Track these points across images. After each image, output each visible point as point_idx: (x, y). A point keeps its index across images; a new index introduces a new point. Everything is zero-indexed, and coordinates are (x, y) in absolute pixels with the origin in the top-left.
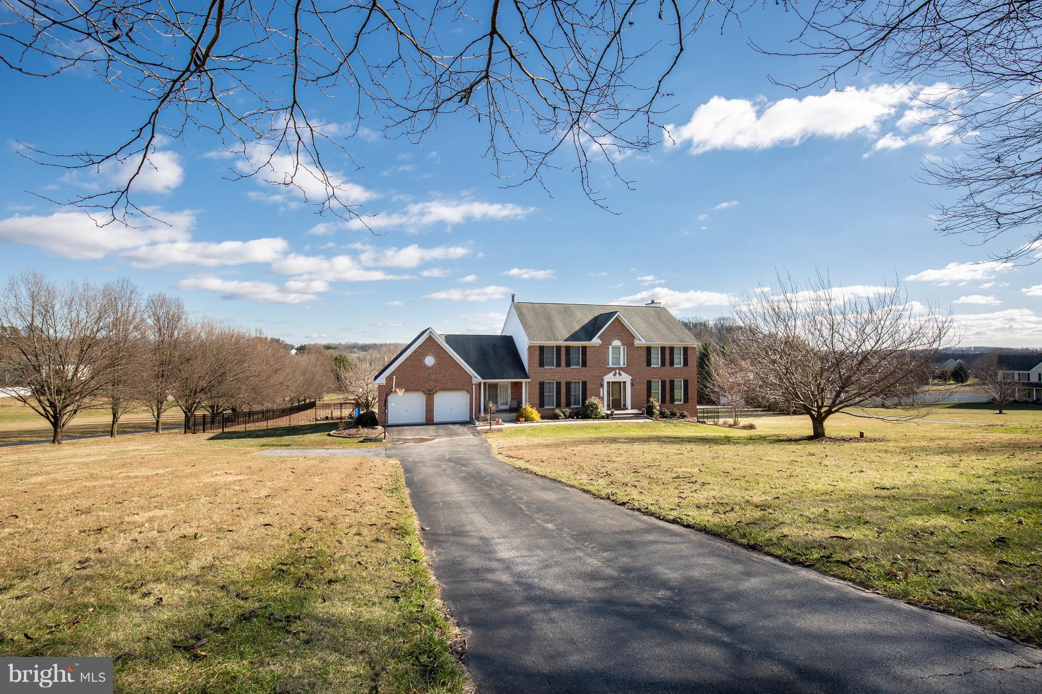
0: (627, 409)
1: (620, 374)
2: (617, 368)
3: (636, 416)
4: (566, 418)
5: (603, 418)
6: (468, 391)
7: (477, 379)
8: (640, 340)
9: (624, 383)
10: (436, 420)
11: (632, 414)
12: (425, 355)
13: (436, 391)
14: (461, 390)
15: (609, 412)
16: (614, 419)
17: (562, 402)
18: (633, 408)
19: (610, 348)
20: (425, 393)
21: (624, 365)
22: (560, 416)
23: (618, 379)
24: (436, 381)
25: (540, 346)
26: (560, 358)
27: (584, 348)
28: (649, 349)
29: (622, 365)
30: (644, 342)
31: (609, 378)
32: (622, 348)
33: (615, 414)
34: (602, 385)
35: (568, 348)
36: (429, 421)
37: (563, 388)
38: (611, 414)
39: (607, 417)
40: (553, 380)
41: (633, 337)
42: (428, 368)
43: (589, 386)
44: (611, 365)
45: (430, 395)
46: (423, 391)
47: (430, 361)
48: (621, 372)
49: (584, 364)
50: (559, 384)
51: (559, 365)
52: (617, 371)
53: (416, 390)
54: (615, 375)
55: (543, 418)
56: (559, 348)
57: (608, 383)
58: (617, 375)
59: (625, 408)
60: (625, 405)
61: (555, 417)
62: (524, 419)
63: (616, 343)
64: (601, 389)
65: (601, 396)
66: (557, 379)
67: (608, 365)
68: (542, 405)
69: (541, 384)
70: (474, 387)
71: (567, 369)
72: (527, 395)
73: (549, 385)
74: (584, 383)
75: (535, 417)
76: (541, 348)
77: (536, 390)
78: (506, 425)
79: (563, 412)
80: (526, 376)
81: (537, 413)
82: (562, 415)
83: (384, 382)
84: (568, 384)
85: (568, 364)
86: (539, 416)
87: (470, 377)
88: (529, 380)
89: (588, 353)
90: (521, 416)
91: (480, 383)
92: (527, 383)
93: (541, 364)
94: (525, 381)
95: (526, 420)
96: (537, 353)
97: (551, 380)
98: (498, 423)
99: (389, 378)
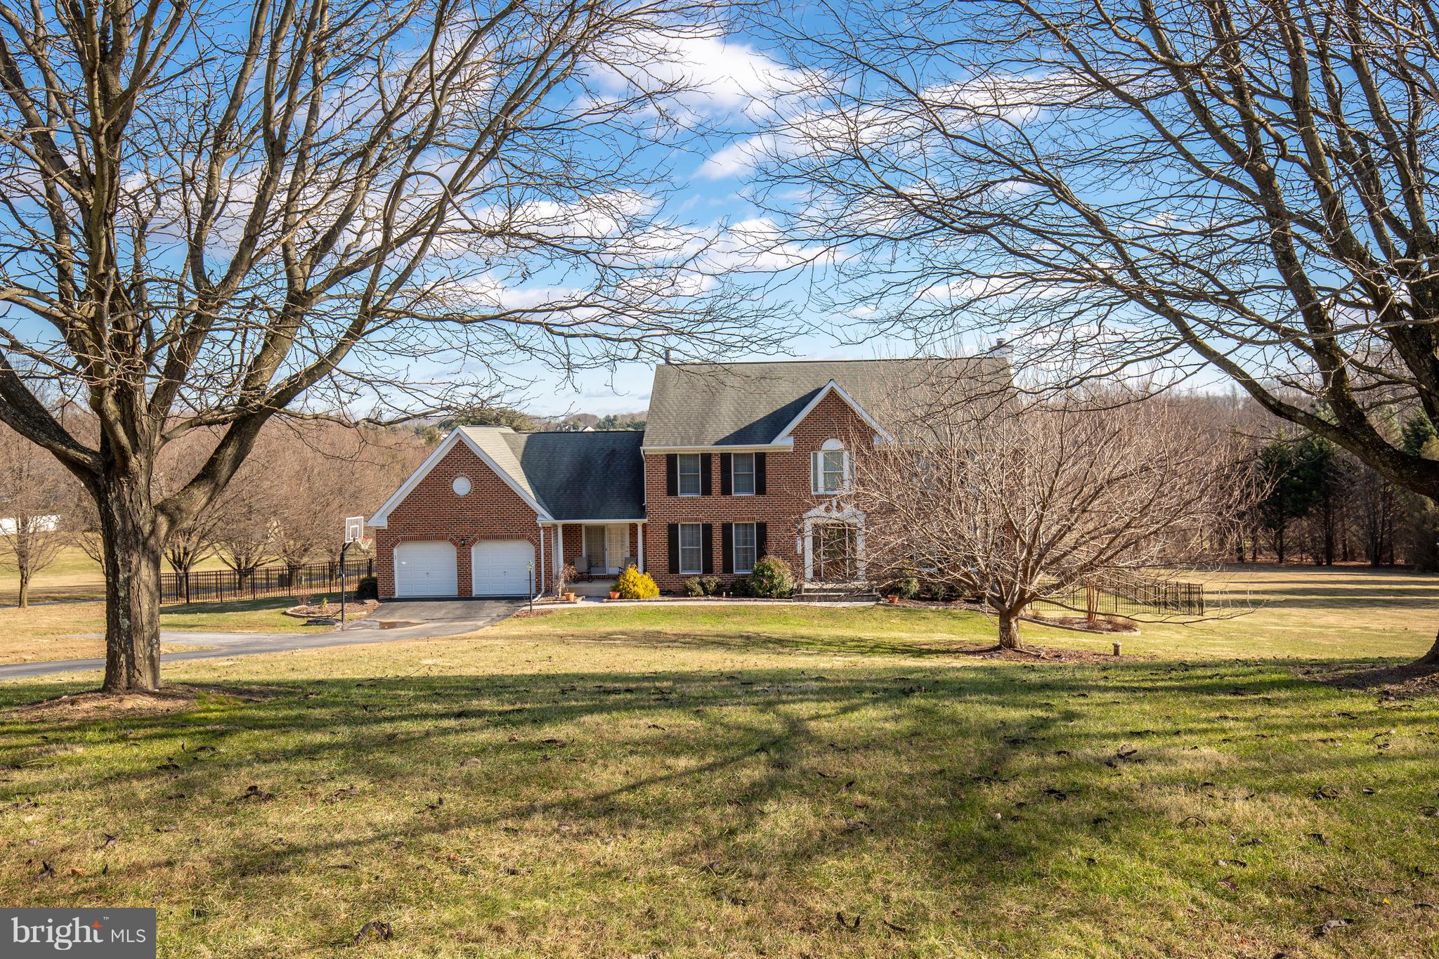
0: (857, 579)
1: (841, 510)
2: (834, 497)
3: (853, 595)
4: (704, 595)
5: (781, 596)
6: (532, 541)
7: (545, 518)
8: (885, 438)
9: (852, 526)
10: (475, 592)
11: (850, 591)
12: (452, 477)
13: (475, 540)
14: (518, 538)
15: (796, 586)
16: (802, 599)
17: (715, 562)
18: (870, 578)
19: (821, 456)
20: (455, 544)
21: (851, 489)
22: (692, 590)
23: (835, 518)
24: (474, 522)
25: (668, 456)
26: (710, 477)
27: (761, 457)
29: (846, 490)
30: (892, 441)
31: (817, 515)
32: (846, 455)
33: (808, 590)
34: (801, 532)
35: (725, 458)
36: (464, 594)
37: (717, 536)
38: (798, 590)
39: (792, 594)
40: (696, 520)
41: (871, 434)
42: (458, 499)
43: (771, 533)
44: (821, 491)
45: (463, 547)
46: (451, 540)
47: (461, 486)
48: (843, 504)
49: (761, 489)
50: (708, 529)
51: (707, 491)
52: (834, 502)
53: (440, 538)
54: (827, 510)
55: (664, 591)
56: (707, 458)
57: (815, 526)
58: (834, 510)
59: (853, 578)
60: (853, 572)
61: (685, 593)
62: (618, 595)
63: (832, 444)
64: (799, 539)
65: (799, 552)
66: (704, 518)
67: (816, 490)
68: (673, 568)
69: (673, 529)
70: (542, 533)
71: (725, 500)
72: (644, 549)
73: (688, 531)
74: (762, 528)
75: (641, 591)
76: (671, 459)
77: (662, 538)
78: (581, 604)
79: (702, 584)
80: (642, 512)
81: (651, 584)
82: (699, 589)
83: (384, 524)
84: (727, 528)
85: (726, 490)
86: (657, 590)
87: (535, 515)
88: (645, 521)
89: (769, 468)
90: (615, 589)
91: (555, 526)
92: (644, 526)
93: (672, 491)
94: (639, 522)
95: (621, 597)
96: (664, 468)
97: (691, 520)
98: (568, 600)
99: (393, 517)
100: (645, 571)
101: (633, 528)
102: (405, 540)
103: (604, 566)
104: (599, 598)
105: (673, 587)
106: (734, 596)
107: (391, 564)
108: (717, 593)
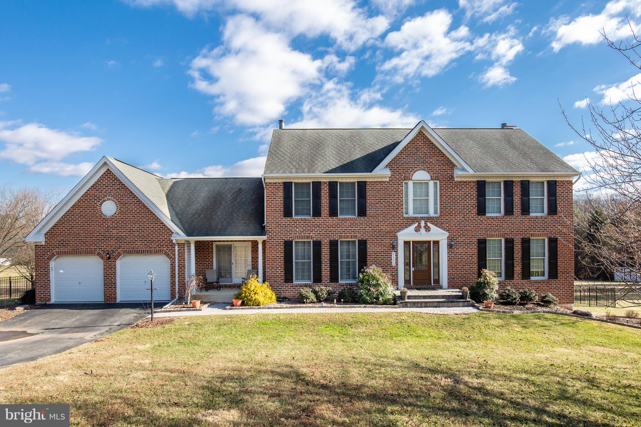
0: (441, 288)
1: (427, 229)
2: (422, 218)
3: (450, 301)
4: (319, 301)
5: (386, 303)
6: (168, 255)
7: (179, 235)
8: (464, 169)
9: (437, 243)
10: (119, 300)
11: (443, 297)
12: (101, 200)
13: (119, 254)
14: (157, 252)
15: (398, 293)
16: (406, 305)
17: (323, 273)
18: (451, 285)
19: (410, 183)
20: (102, 258)
21: (436, 212)
22: (307, 298)
23: (423, 236)
24: (119, 239)
25: (284, 183)
26: (320, 203)
27: (362, 186)
28: (481, 186)
29: (432, 213)
30: (471, 172)
31: (408, 235)
32: (431, 184)
33: (409, 297)
34: (394, 247)
35: (333, 185)
36: (110, 302)
37: (325, 252)
38: (402, 297)
39: (394, 302)
40: (308, 237)
41: (452, 166)
42: (105, 219)
43: (371, 249)
44: (411, 214)
45: (109, 260)
46: (99, 254)
47: (108, 208)
48: (429, 224)
49: (362, 212)
50: (317, 245)
51: (317, 213)
52: (423, 224)
53: (90, 253)
54: (417, 229)
55: (281, 299)
56: (317, 185)
57: (407, 243)
58: (423, 230)
59: (437, 285)
60: (437, 281)
61: (300, 300)
62: (240, 302)
63: (421, 175)
64: (394, 254)
65: (394, 264)
66: (315, 236)
67: (407, 213)
68: (288, 278)
69: (288, 245)
70: (177, 248)
71: (332, 221)
72: (264, 263)
73: (300, 247)
74: (363, 244)
75: (260, 298)
76: (287, 186)
77: (278, 253)
78: (207, 311)
79: (315, 292)
80: (262, 231)
81: (269, 292)
82: (312, 297)
83: (41, 240)
84: (334, 245)
85: (333, 213)
86: (274, 297)
87: (171, 233)
88: (265, 238)
89: (369, 193)
90: (238, 297)
91: (188, 243)
92: (264, 242)
93: (288, 213)
94: (260, 239)
95: (243, 304)
96: (281, 194)
97: (303, 237)
98: (194, 308)
99: (49, 235)
100: (264, 281)
101: (255, 244)
102: (61, 254)
103: (231, 277)
104: (223, 305)
105: (287, 295)
106: (346, 302)
107: (47, 274)
108: (329, 300)
